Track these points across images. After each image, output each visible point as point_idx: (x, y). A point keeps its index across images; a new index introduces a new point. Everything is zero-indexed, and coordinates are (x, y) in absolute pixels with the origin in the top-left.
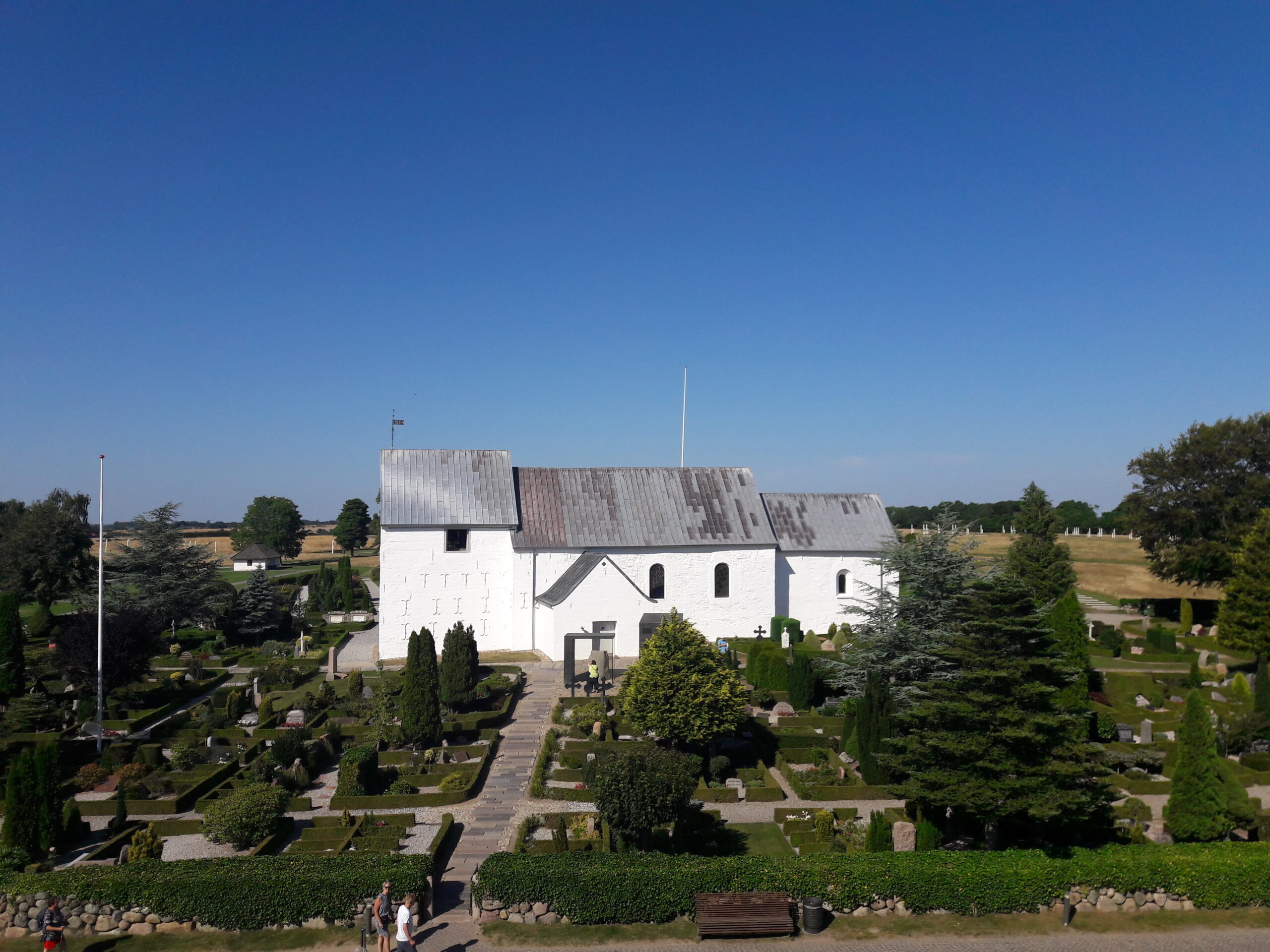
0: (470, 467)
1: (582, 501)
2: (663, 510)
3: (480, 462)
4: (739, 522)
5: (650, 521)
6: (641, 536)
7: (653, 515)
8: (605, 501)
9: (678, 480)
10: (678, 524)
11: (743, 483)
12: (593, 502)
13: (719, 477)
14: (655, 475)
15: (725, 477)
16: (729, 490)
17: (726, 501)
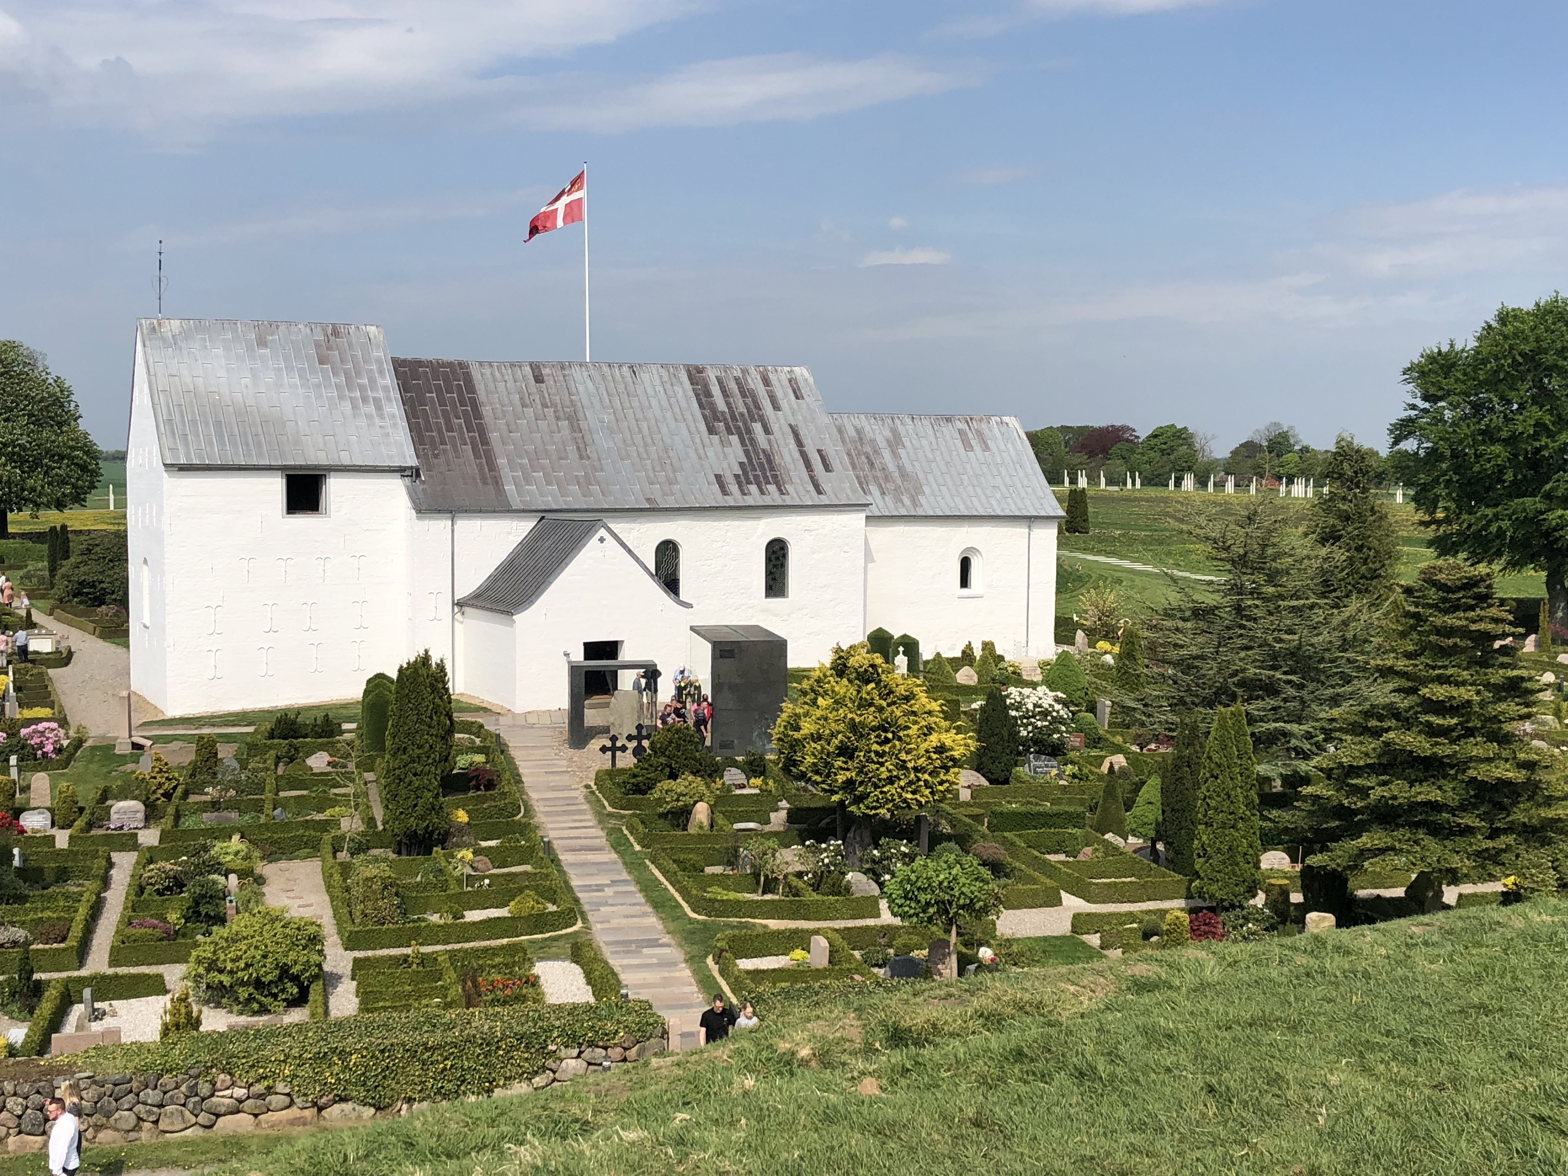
2: (668, 442)
3: (329, 348)
4: (801, 464)
5: (648, 463)
6: (638, 489)
8: (564, 424)
9: (688, 386)
10: (699, 467)
11: (798, 395)
12: (542, 425)
13: (757, 383)
15: (766, 382)
16: (776, 407)
17: (775, 427)
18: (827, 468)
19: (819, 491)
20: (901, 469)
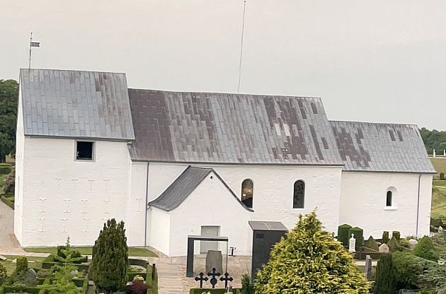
0: (94, 88)
1: (185, 122)
2: (252, 133)
3: (101, 84)
4: (313, 145)
5: (241, 142)
6: (235, 155)
7: (244, 136)
8: (204, 122)
9: (264, 106)
10: (265, 146)
11: (315, 112)
12: (194, 122)
13: (296, 105)
14: (244, 101)
15: (301, 105)
16: (304, 117)
17: (303, 126)
18: (326, 147)
19: (321, 158)
20: (361, 148)
